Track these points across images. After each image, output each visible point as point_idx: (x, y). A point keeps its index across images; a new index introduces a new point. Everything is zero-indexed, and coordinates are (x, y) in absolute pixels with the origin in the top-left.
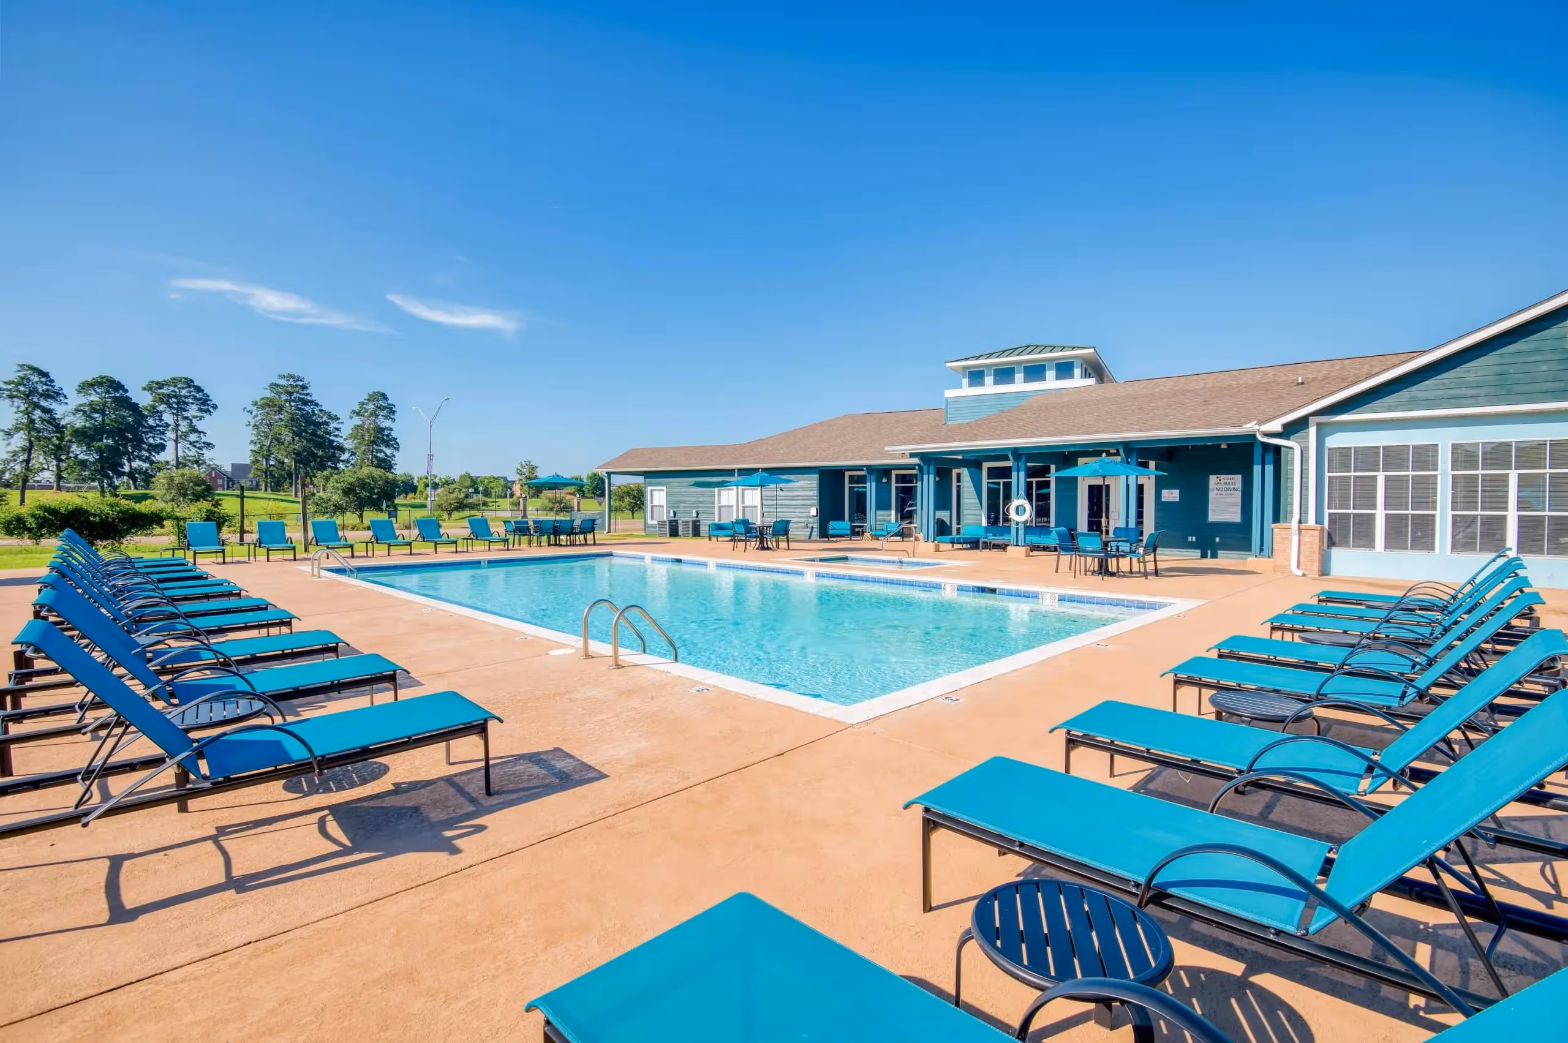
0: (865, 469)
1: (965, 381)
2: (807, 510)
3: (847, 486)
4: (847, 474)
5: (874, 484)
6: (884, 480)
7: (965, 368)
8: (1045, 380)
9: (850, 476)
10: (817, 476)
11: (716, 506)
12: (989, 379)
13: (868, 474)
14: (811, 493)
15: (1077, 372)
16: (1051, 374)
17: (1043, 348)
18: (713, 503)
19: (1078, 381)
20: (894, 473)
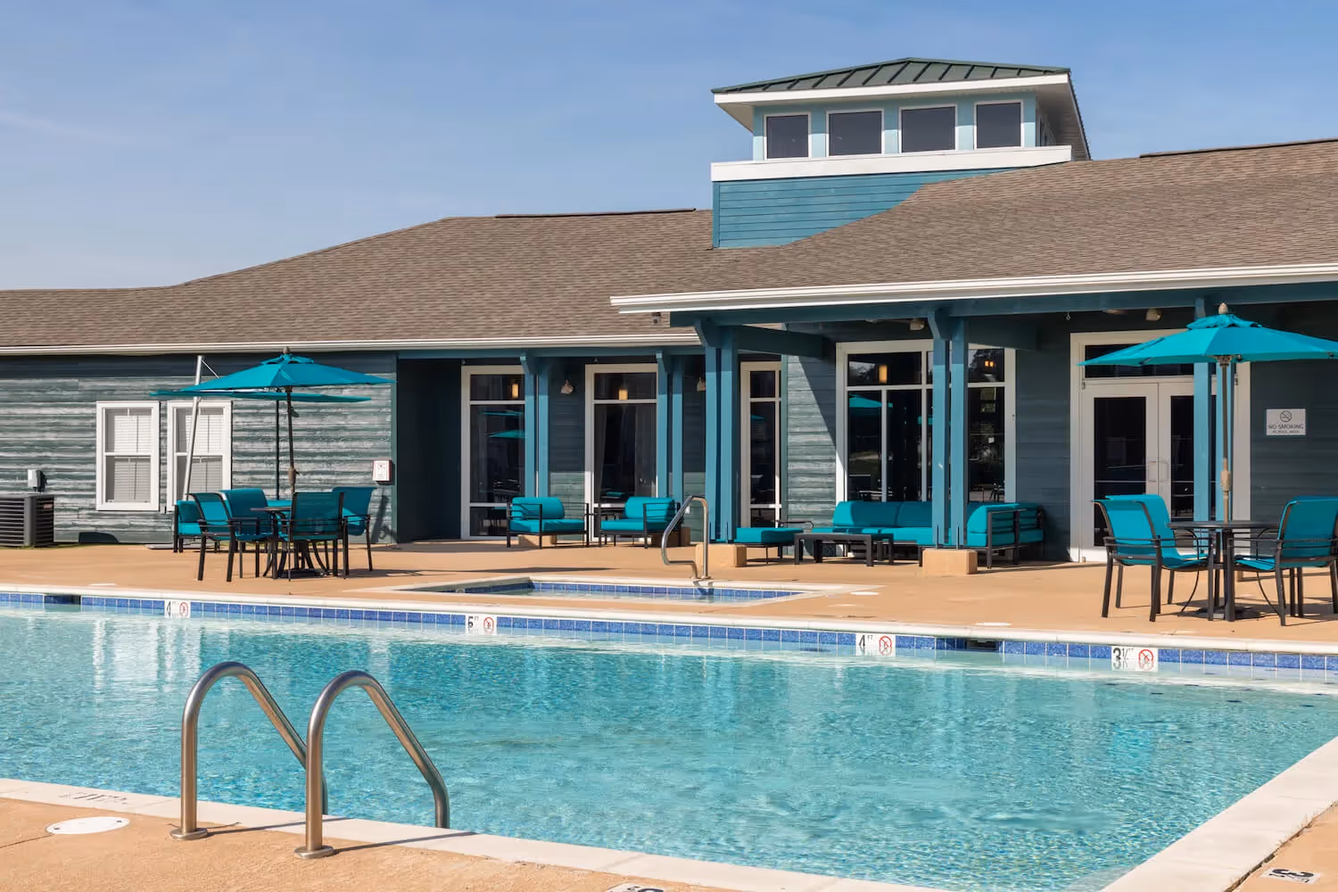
0: (523, 358)
1: (760, 143)
2: (365, 467)
3: (466, 403)
4: (467, 372)
5: (544, 400)
6: (567, 390)
7: (759, 108)
8: (952, 147)
9: (474, 378)
10: (391, 376)
11: (100, 455)
12: (818, 141)
13: (531, 371)
14: (375, 421)
15: (1028, 129)
16: (965, 133)
17: (947, 69)
18: (91, 447)
19: (1028, 153)
20: (591, 370)
